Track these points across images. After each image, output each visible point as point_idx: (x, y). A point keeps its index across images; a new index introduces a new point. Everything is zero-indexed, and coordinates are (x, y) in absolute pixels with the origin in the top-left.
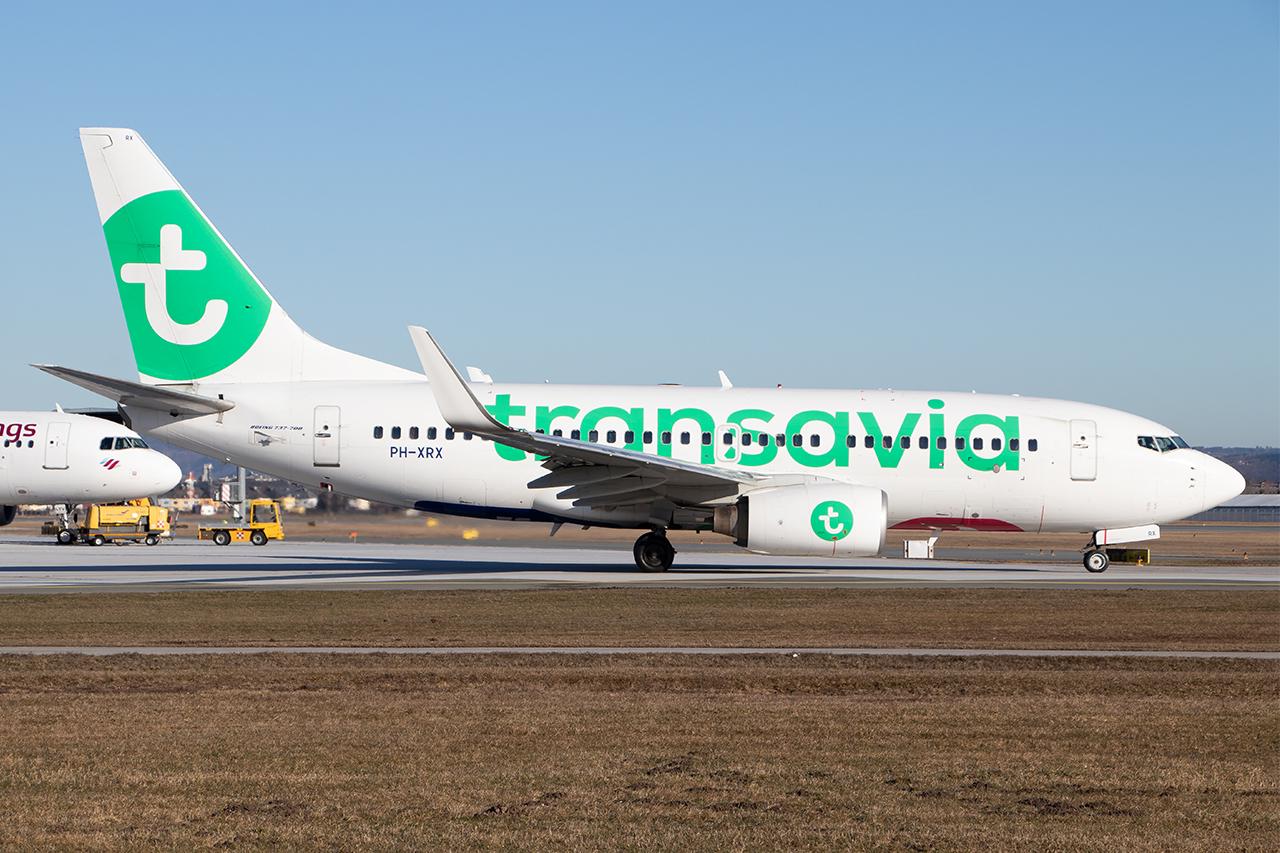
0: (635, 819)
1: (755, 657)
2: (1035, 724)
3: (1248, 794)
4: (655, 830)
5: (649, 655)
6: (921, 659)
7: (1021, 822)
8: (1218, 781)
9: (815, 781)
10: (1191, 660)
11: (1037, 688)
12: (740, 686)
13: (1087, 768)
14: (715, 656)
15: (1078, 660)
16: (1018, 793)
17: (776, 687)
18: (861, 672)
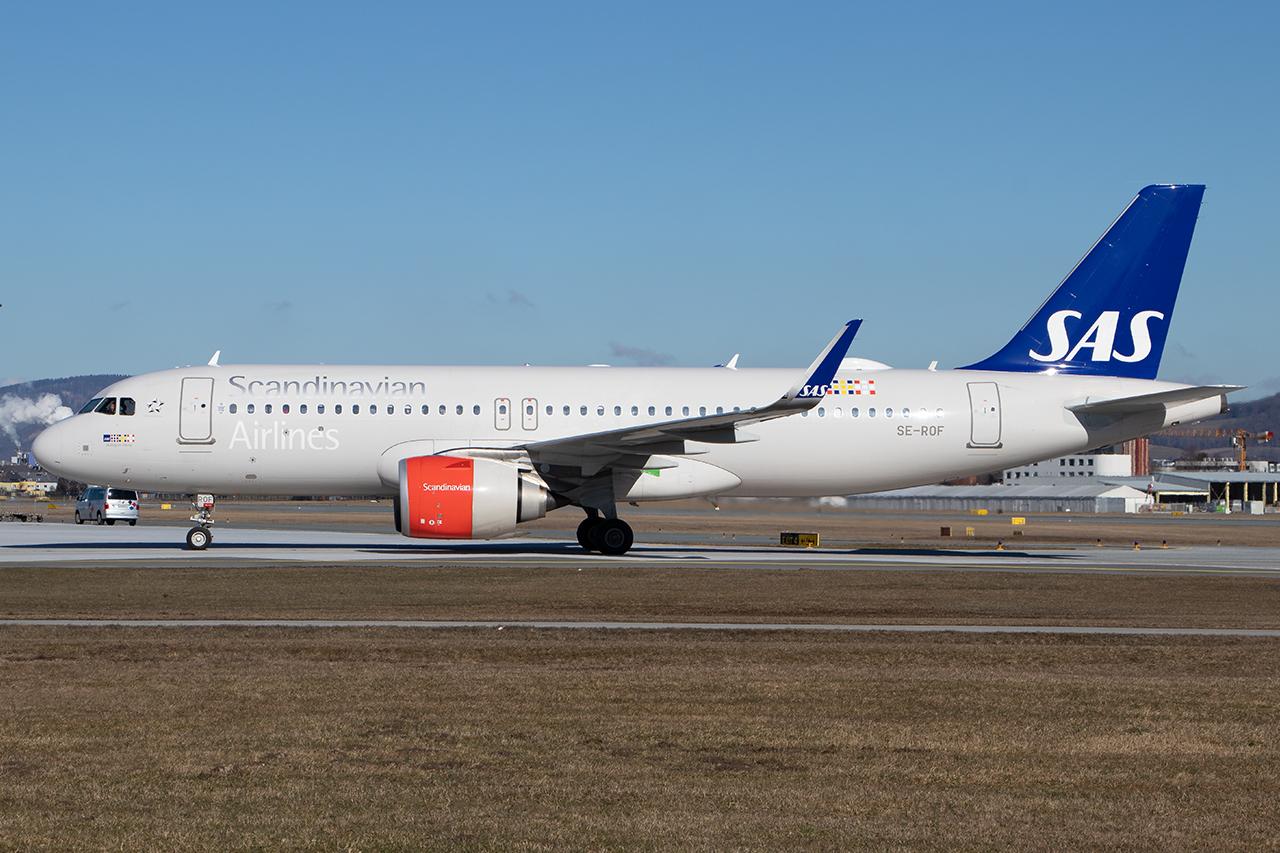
0: (350, 777)
1: (465, 630)
2: (716, 689)
3: (899, 751)
4: (367, 786)
5: (367, 627)
6: (614, 632)
7: (699, 778)
8: (873, 740)
9: (515, 742)
10: (853, 632)
11: (716, 657)
12: (449, 655)
13: (759, 729)
14: (427, 629)
15: (754, 633)
16: (698, 751)
17: (483, 657)
18: (560, 643)
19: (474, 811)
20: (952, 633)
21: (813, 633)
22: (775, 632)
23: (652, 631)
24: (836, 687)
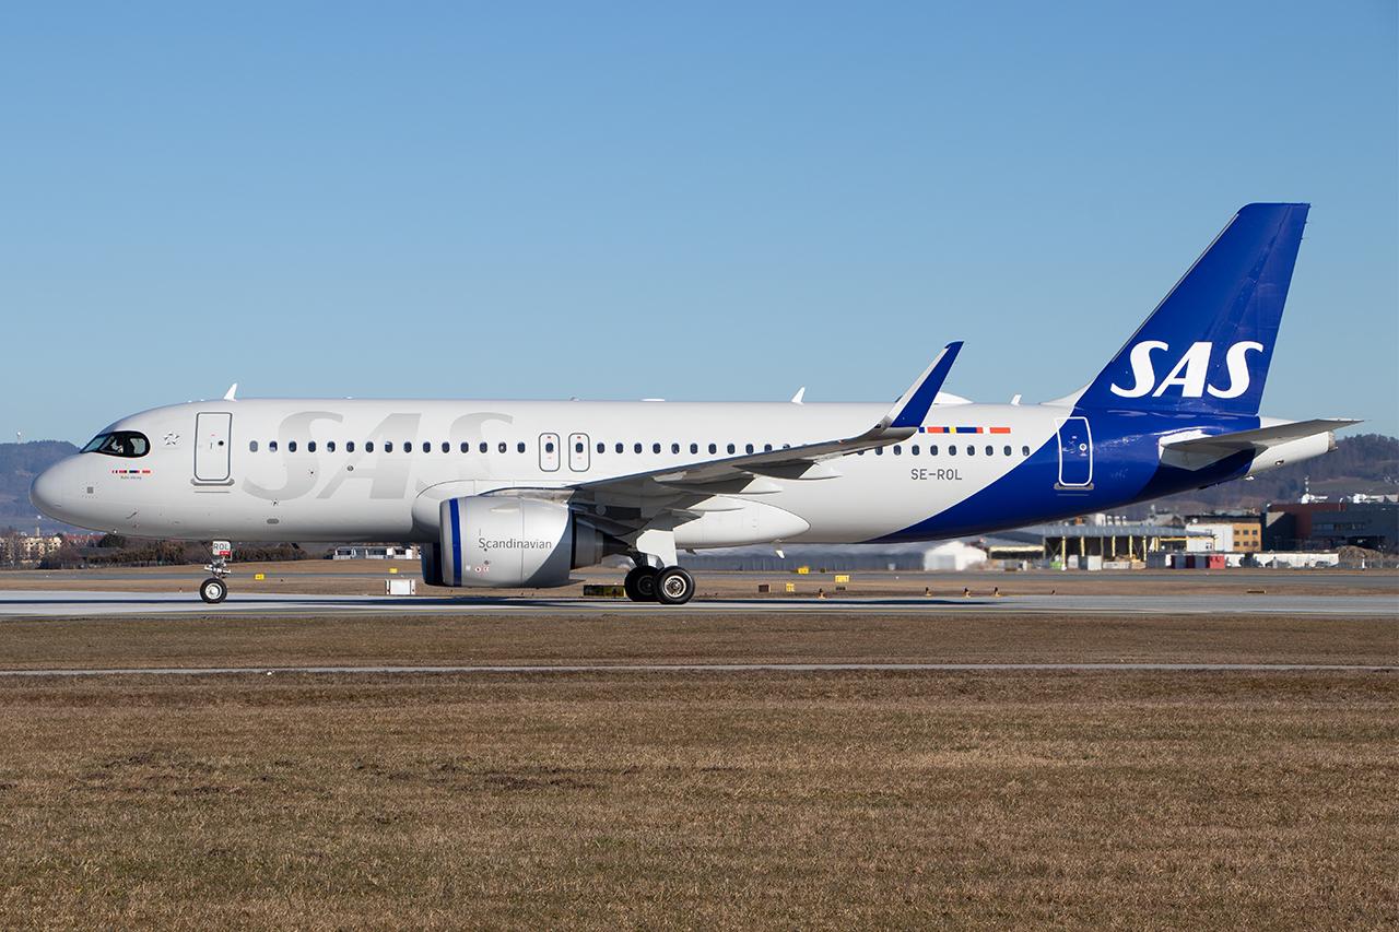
0: (90, 804)
1: (228, 675)
2: (507, 721)
3: (707, 770)
4: (109, 812)
5: (118, 675)
6: (396, 675)
7: (486, 797)
8: (678, 761)
9: (281, 769)
10: (661, 672)
11: (511, 696)
12: (211, 700)
13: (554, 753)
14: (187, 675)
15: (552, 674)
16: (486, 774)
17: (248, 701)
18: (337, 685)
19: (231, 831)
20: (768, 670)
21: (616, 674)
22: (576, 672)
23: (437, 674)
24: (640, 717)
